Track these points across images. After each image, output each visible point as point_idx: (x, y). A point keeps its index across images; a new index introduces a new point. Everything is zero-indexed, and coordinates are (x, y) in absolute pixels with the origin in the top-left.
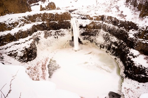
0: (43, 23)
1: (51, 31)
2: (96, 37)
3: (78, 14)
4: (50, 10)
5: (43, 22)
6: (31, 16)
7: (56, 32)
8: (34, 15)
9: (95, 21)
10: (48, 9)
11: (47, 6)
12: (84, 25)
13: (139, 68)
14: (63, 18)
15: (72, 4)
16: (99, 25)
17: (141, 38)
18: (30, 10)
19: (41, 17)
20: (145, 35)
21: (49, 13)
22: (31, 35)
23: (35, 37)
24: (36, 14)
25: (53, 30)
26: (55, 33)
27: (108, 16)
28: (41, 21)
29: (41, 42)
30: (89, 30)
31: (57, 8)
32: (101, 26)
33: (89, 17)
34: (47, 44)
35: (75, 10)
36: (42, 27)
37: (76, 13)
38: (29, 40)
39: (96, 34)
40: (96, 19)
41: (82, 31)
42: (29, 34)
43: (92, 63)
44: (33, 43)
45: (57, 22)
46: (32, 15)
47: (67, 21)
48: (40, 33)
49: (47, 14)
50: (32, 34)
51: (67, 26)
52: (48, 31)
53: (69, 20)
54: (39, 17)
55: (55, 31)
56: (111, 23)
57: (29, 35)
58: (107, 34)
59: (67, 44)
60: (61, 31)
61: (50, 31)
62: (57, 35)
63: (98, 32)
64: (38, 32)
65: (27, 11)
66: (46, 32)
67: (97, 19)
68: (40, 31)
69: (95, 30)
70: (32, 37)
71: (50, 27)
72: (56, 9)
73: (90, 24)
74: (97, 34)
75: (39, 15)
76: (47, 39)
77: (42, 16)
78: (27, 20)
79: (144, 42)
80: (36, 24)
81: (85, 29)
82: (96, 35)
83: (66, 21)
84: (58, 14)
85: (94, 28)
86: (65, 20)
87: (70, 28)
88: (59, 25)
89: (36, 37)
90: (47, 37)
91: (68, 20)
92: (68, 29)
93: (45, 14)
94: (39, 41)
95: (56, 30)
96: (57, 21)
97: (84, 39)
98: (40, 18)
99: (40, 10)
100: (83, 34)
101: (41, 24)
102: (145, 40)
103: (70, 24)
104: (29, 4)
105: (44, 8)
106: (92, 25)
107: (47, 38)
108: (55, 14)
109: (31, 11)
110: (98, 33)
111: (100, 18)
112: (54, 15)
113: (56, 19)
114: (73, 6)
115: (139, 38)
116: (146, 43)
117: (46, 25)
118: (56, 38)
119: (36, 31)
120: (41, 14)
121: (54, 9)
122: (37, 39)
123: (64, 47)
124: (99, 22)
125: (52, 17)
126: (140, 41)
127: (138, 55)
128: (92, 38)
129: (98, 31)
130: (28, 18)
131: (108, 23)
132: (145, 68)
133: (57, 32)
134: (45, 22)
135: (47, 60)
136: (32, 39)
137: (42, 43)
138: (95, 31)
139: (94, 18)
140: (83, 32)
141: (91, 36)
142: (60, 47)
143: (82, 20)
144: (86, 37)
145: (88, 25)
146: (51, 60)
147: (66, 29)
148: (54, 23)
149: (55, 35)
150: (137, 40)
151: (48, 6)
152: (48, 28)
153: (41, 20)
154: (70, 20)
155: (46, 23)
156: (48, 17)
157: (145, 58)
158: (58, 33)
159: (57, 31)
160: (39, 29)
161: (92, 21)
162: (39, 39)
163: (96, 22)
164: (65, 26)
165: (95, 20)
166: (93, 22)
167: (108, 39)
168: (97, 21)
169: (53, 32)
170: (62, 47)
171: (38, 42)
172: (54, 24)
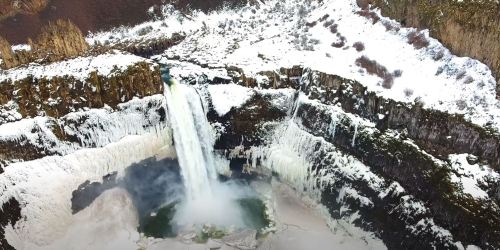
3: (192, 62)
9: (265, 92)
16: (283, 106)
19: (12, 97)
21: (55, 79)
27: (324, 75)
28: (18, 119)
33: (238, 74)
37: (182, 57)
39: (270, 140)
40: (270, 82)
49: (46, 81)
53: (157, 97)
56: (336, 102)
58: (319, 143)
67: (274, 84)
69: (266, 124)
73: (248, 103)
77: (15, 93)
82: (270, 143)
91: (154, 97)
98: (11, 102)
106: (254, 108)
108: (84, 75)
111: (285, 77)
112: (81, 82)
124: (281, 94)
125: (72, 94)
128: (255, 155)
131: (324, 103)
139: (259, 79)
145: (240, 109)
156: (53, 97)
161: (252, 93)
163: (269, 96)
165: (264, 86)
166: (257, 96)
167: (327, 162)
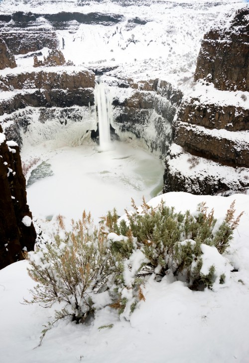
0: (38, 92)
1: (53, 108)
2: (145, 125)
3: (115, 77)
4: (52, 65)
5: (38, 90)
6: (13, 77)
7: (63, 111)
8: (19, 76)
9: (141, 92)
10: (49, 63)
11: (46, 57)
12: (121, 100)
13: (176, 177)
14: (77, 84)
15: (112, 55)
16: (150, 100)
17: (186, 120)
18: (13, 65)
19: (33, 78)
20: (191, 114)
21: (50, 73)
22: (10, 113)
23: (20, 117)
24: (25, 73)
25: (58, 106)
26: (62, 113)
27: (162, 81)
28: (34, 88)
29: (33, 129)
30: (130, 111)
31: (67, 61)
32: (153, 102)
33: (132, 83)
34: (44, 134)
35: (116, 67)
36: (35, 100)
37: (113, 75)
38: (5, 121)
39: (144, 120)
40: (145, 87)
41: (118, 111)
42: (5, 109)
43: (116, 174)
44: (12, 129)
45: (65, 91)
46: (17, 75)
47: (86, 89)
48: (30, 110)
49: (46, 73)
50: (13, 111)
51: (87, 100)
52: (48, 108)
53: (91, 89)
54: (31, 80)
55: (61, 109)
56: (166, 95)
57: (6, 113)
58: (160, 118)
59: (85, 138)
60: (73, 109)
61: (51, 109)
62: (66, 118)
63: (148, 115)
64: (28, 108)
65: (7, 67)
66: (43, 109)
67: (147, 88)
68: (32, 108)
69: (141, 110)
70: (12, 117)
71: (52, 100)
72: (65, 64)
73: (133, 97)
74: (146, 120)
75: (30, 76)
76: (44, 125)
77: (35, 77)
78: (4, 84)
79: (188, 128)
80: (23, 92)
81: (124, 108)
82: (144, 122)
83: (84, 90)
84: (67, 75)
85: (140, 105)
86: (81, 88)
87: (92, 104)
88: (70, 98)
89: (22, 117)
90: (46, 120)
91: (89, 88)
92: (88, 106)
93: (41, 73)
94: (28, 126)
95: (63, 107)
96: (65, 89)
97: (123, 130)
98: (33, 81)
99: (34, 66)
100: (119, 119)
101: (34, 94)
102: (190, 124)
103: (93, 95)
104: (12, 52)
105: (41, 62)
106: (136, 100)
107: (45, 122)
108: (61, 73)
109: (16, 66)
110: (147, 118)
111: (152, 84)
112: (59, 76)
113: (62, 85)
114: (113, 60)
115: (181, 120)
116: (191, 130)
117: (44, 96)
118: (64, 124)
119: (23, 106)
120: (33, 74)
121: (61, 64)
122: (25, 123)
123: (80, 143)
124: (150, 94)
125: (55, 80)
126: (183, 126)
127: (179, 154)
128: (137, 128)
129: (147, 112)
130: (7, 80)
131: (162, 96)
132: (184, 177)
133: (66, 111)
134: (42, 90)
135: (35, 163)
136: (11, 120)
137: (34, 131)
138: (142, 113)
139: (139, 85)
140: (119, 114)
141: (136, 124)
142: (71, 142)
143: (118, 88)
144: (126, 125)
145: (129, 100)
146: (43, 163)
147: (84, 107)
148: (60, 92)
149: (61, 117)
150: (179, 125)
151: (48, 58)
152: (47, 102)
153: (35, 86)
154: (94, 87)
155: (44, 92)
156: (48, 80)
157: (189, 160)
158: (67, 114)
159: (65, 108)
160: (30, 103)
161: (135, 92)
162: (29, 122)
163: (143, 94)
164: (83, 100)
165: (141, 89)
166: (137, 94)
167: (162, 128)
168: (145, 92)
169: (58, 110)
170: (75, 143)
171: (26, 129)
172: (60, 95)
